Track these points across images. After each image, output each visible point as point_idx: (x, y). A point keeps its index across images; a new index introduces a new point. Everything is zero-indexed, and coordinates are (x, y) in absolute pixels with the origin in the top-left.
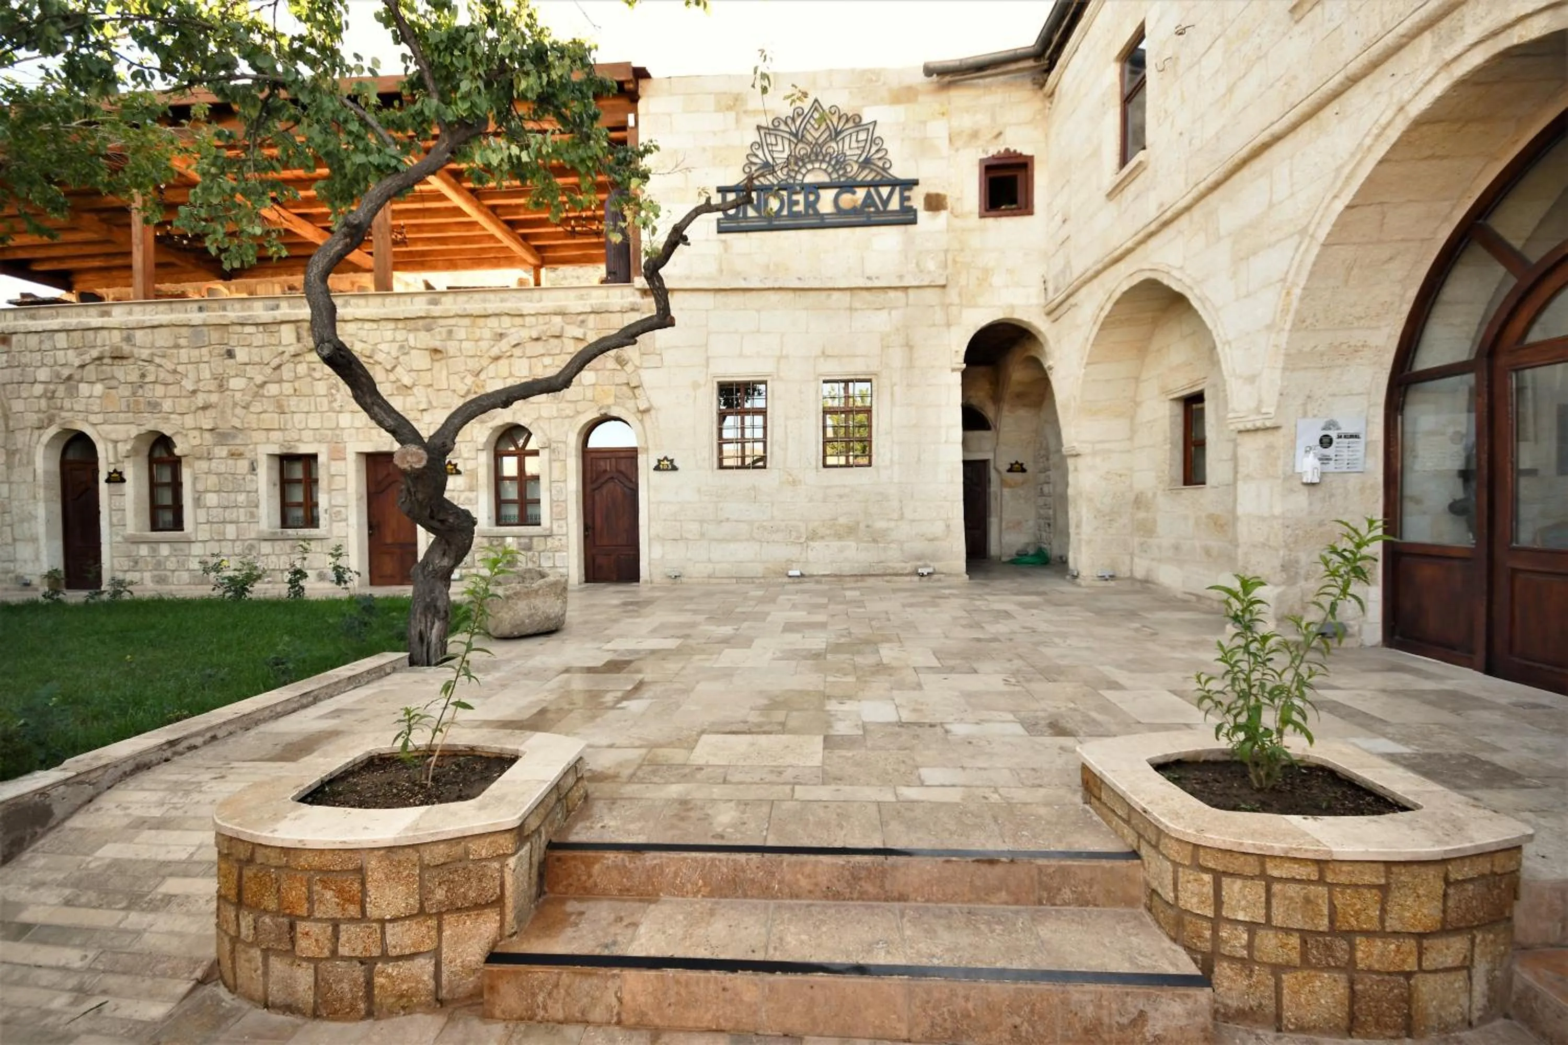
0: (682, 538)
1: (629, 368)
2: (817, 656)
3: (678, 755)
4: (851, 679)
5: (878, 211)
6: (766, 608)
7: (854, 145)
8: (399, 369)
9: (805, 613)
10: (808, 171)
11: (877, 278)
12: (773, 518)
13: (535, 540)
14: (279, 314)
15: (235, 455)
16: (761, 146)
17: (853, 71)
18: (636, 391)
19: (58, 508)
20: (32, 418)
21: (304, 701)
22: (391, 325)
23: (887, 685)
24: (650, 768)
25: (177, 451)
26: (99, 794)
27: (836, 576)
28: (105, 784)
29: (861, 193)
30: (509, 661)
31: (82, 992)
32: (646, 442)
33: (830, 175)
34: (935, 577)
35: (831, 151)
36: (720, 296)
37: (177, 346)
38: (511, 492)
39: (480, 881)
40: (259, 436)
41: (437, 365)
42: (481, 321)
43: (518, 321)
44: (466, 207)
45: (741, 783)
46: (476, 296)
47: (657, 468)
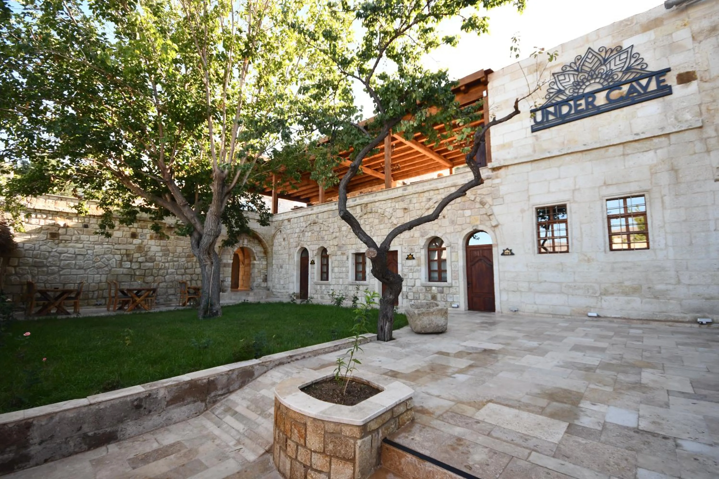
0: (518, 290)
1: (487, 206)
2: (589, 369)
3: (469, 411)
4: (609, 389)
5: (640, 94)
6: (564, 334)
7: (618, 62)
8: (393, 218)
9: (593, 340)
10: (587, 86)
11: (643, 133)
12: (575, 281)
13: (445, 289)
14: (356, 203)
15: (343, 254)
16: (555, 83)
17: (613, 24)
18: (491, 217)
19: (299, 272)
20: (295, 244)
21: (335, 348)
22: (390, 201)
23: (638, 399)
24: (451, 414)
25: (328, 253)
26: (268, 370)
27: (625, 319)
28: (270, 367)
29: (625, 88)
30: (415, 344)
31: (239, 442)
32: (497, 241)
33: (602, 84)
34: (713, 325)
35: (602, 71)
36: (535, 164)
37: (329, 218)
38: (435, 267)
39: (346, 447)
40: (349, 247)
41: (406, 214)
42: (422, 195)
43: (437, 192)
44: (420, 150)
45: (498, 438)
46: (420, 184)
47: (503, 254)
